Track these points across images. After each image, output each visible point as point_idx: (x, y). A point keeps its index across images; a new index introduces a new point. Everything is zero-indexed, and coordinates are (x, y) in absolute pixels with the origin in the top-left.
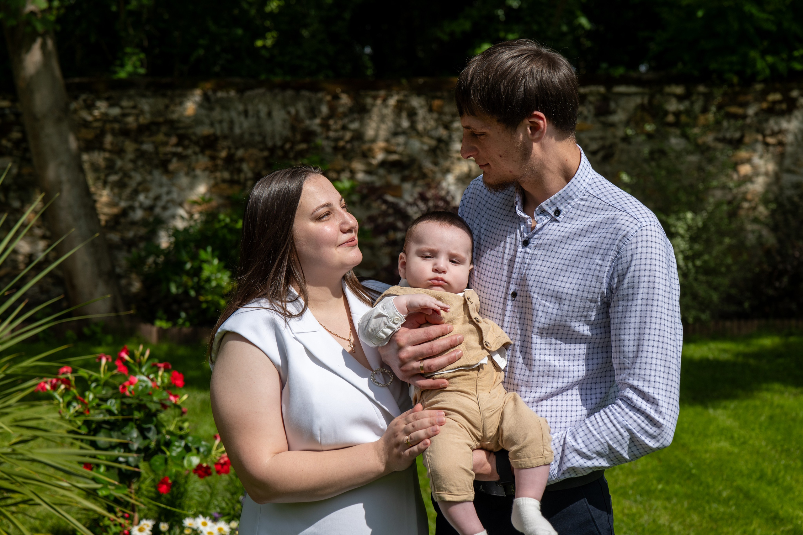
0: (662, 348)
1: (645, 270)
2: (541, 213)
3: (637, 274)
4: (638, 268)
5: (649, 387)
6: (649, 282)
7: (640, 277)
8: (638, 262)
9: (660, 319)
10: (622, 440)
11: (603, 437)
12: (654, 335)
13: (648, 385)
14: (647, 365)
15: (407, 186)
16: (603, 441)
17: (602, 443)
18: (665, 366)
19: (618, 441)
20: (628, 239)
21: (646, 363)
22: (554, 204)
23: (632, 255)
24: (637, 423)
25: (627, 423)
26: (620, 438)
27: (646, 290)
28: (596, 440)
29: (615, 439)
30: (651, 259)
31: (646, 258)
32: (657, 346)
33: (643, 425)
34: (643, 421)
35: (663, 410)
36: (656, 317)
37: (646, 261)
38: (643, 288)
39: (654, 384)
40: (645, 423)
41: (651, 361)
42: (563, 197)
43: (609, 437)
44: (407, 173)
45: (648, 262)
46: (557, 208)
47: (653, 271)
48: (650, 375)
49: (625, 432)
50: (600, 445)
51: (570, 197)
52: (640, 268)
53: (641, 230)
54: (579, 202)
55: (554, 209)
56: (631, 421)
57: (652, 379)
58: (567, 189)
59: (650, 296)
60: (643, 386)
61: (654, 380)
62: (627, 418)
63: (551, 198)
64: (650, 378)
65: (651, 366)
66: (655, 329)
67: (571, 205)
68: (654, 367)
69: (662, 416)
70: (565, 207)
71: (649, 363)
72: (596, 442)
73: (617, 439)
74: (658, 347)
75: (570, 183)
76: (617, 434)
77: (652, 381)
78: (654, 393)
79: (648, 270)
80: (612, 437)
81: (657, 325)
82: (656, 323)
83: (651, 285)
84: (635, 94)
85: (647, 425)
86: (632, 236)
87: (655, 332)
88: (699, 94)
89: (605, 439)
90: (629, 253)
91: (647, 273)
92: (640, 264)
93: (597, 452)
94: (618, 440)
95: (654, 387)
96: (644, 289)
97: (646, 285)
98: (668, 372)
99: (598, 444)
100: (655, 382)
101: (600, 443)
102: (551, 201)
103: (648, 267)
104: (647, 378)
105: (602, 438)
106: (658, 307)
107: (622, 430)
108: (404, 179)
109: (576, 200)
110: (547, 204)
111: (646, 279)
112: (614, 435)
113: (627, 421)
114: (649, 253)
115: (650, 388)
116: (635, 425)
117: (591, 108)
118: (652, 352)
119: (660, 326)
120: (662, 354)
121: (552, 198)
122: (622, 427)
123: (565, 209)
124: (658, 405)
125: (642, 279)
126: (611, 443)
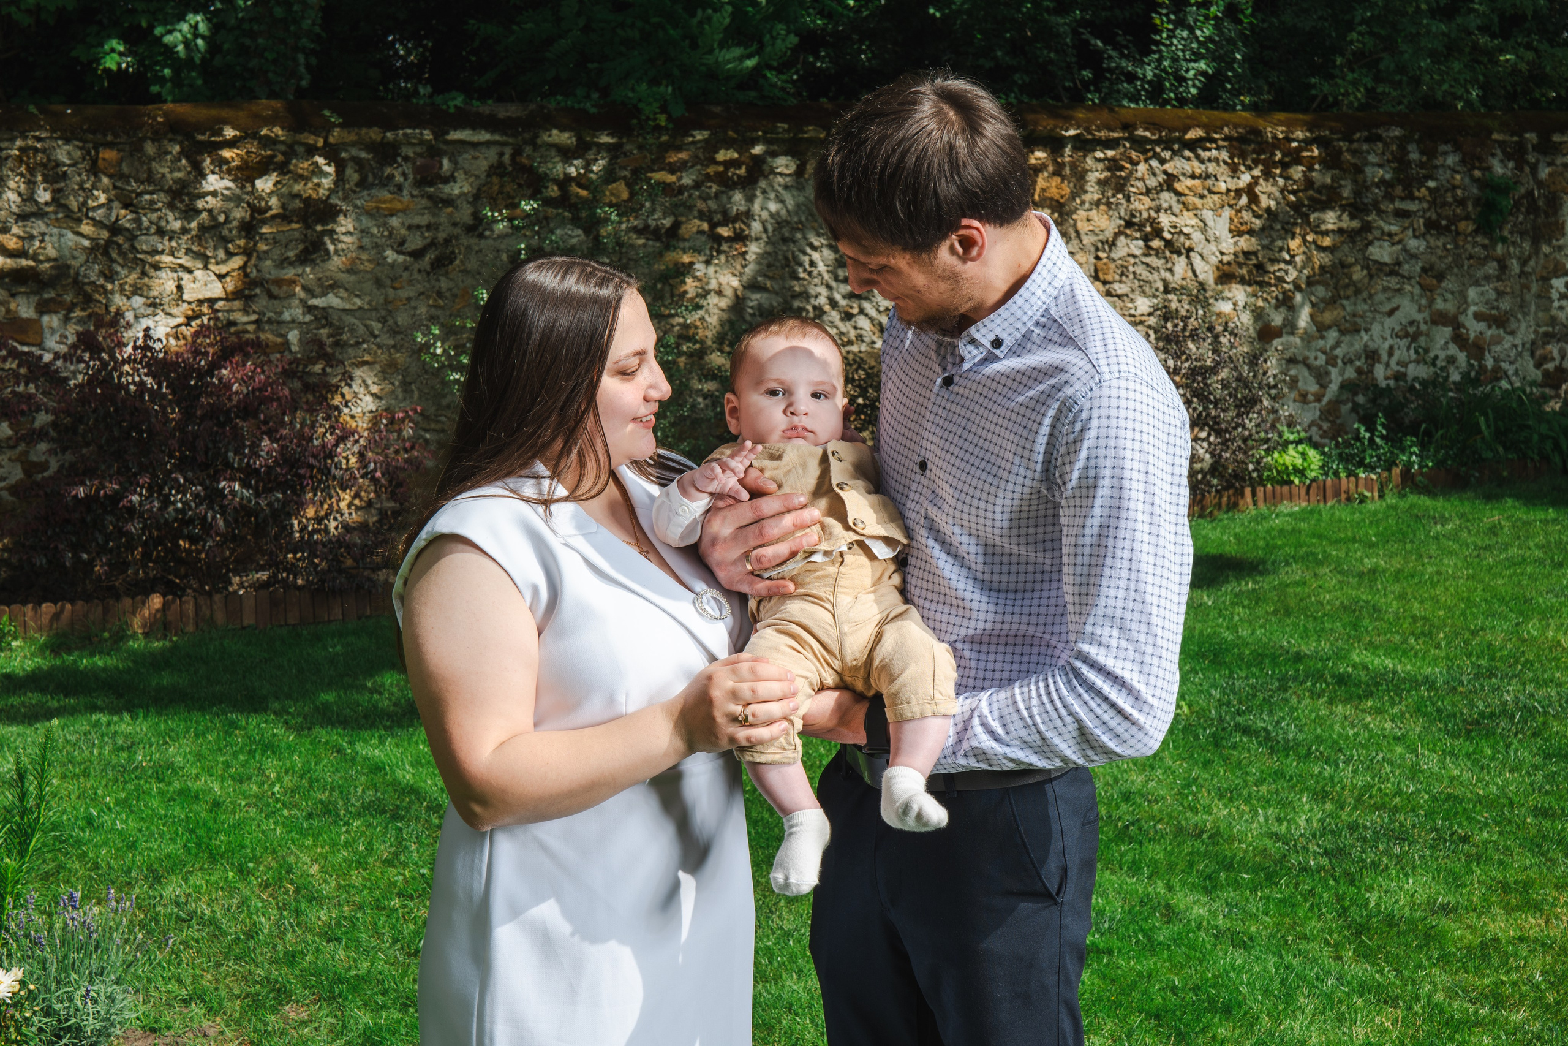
2: (970, 341)
7: (1098, 470)
10: (1063, 728)
11: (1031, 717)
15: (51, 321)
16: (1029, 721)
17: (1028, 726)
19: (1055, 728)
20: (1076, 403)
22: (991, 331)
28: (1020, 719)
29: (1050, 723)
42: (1006, 320)
43: (1042, 719)
44: (49, 294)
46: (997, 336)
49: (1069, 716)
51: (1018, 319)
53: (1100, 387)
54: (1032, 328)
55: (991, 337)
58: (1011, 306)
63: (984, 320)
67: (1020, 333)
70: (1010, 335)
72: (1019, 721)
73: (1053, 725)
75: (1016, 296)
76: (1054, 715)
80: (1047, 719)
84: (488, 144)
85: (1106, 712)
86: (1083, 397)
88: (600, 146)
93: (1020, 737)
94: (1056, 726)
99: (1021, 726)
101: (1025, 726)
102: (985, 326)
108: (43, 308)
109: (1029, 324)
110: (978, 330)
112: (1049, 716)
117: (408, 168)
121: (986, 320)
123: (1009, 338)
126: (1042, 727)
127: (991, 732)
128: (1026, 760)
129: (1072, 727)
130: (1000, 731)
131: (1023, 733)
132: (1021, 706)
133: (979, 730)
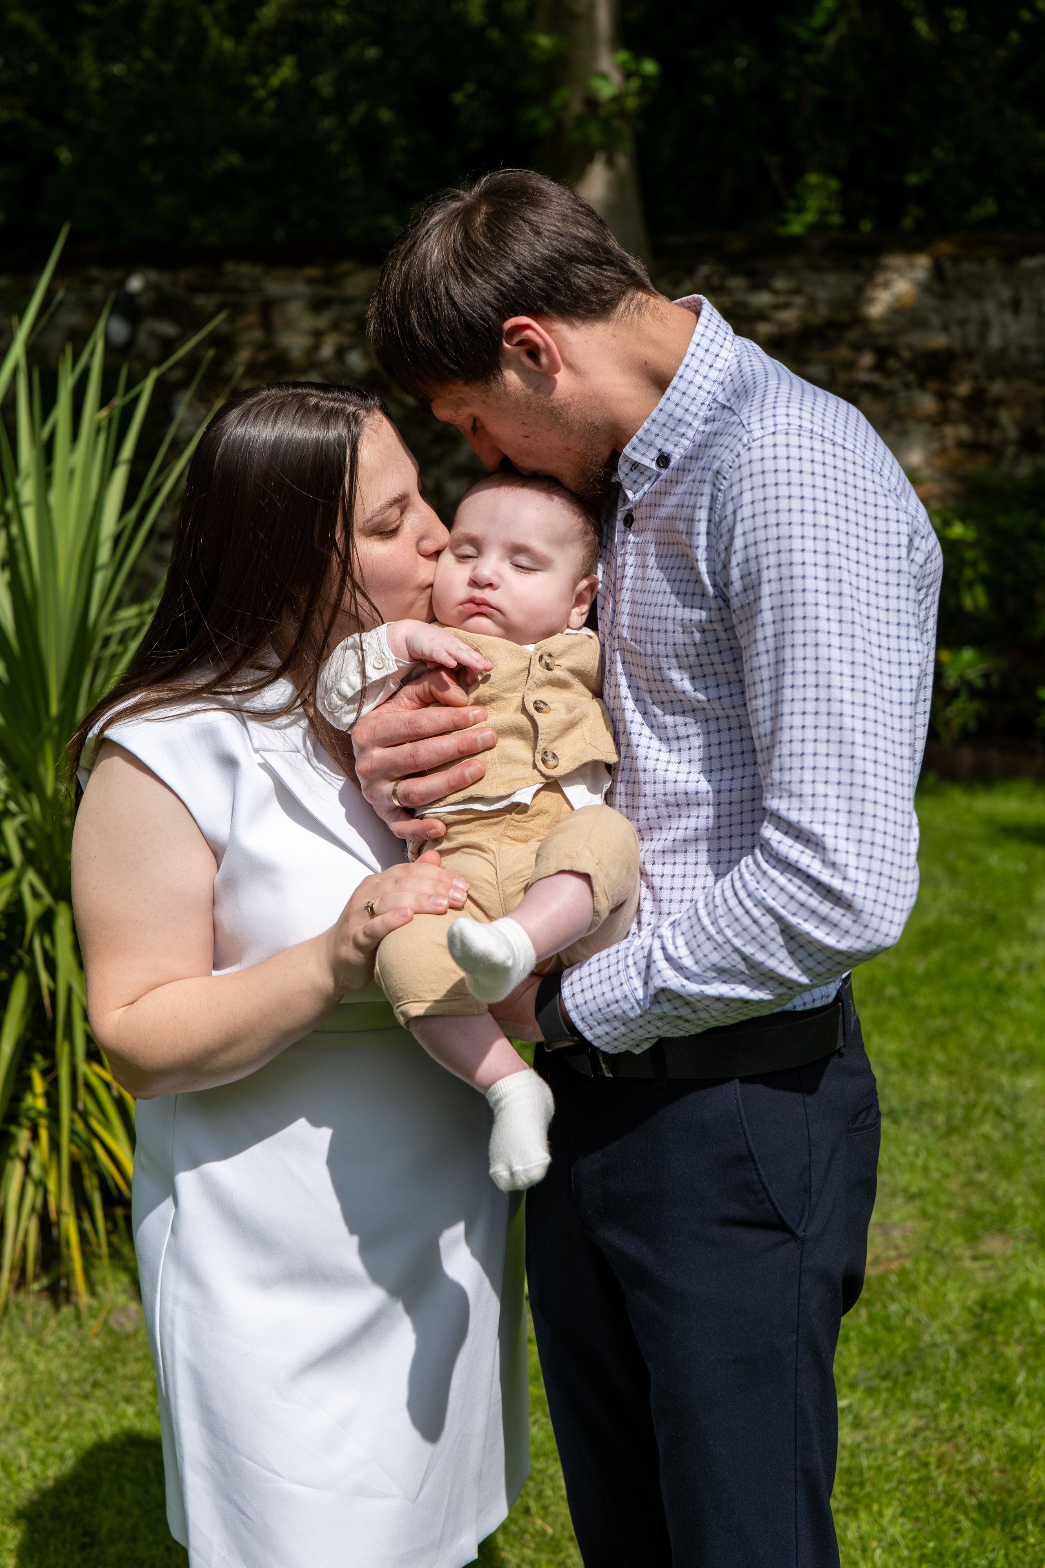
0: (829, 714)
1: (767, 540)
2: (631, 470)
3: (752, 552)
4: (751, 538)
5: (800, 809)
6: (780, 565)
7: (760, 559)
8: (748, 524)
9: (814, 648)
10: (763, 936)
11: (720, 932)
12: (804, 686)
13: (798, 806)
14: (794, 758)
16: (720, 939)
17: (720, 945)
18: (840, 756)
19: (753, 938)
20: (725, 478)
21: (791, 755)
22: (651, 445)
23: (735, 512)
24: (787, 893)
25: (764, 895)
26: (755, 930)
27: (775, 587)
28: (708, 939)
29: (744, 933)
30: (777, 511)
31: (765, 513)
32: (814, 711)
33: (802, 896)
34: (800, 888)
35: (840, 858)
36: (805, 645)
37: (766, 519)
38: (770, 581)
39: (813, 802)
40: (805, 892)
41: (803, 749)
42: (664, 425)
43: (734, 930)
45: (772, 519)
46: (660, 450)
47: (785, 538)
48: (801, 782)
49: (764, 915)
50: (715, 949)
51: (680, 420)
52: (755, 537)
53: (749, 449)
54: (702, 428)
55: (654, 454)
56: (774, 891)
57: (807, 789)
58: (665, 405)
59: (788, 598)
60: (789, 809)
61: (811, 792)
62: (765, 883)
63: (638, 433)
64: (801, 789)
65: (803, 761)
66: (804, 672)
67: (688, 439)
68: (809, 761)
69: (839, 871)
70: (676, 445)
71: (797, 755)
72: (708, 942)
73: (749, 934)
74: (817, 713)
75: (669, 390)
76: (747, 921)
77: (807, 795)
78: (811, 822)
79: (773, 539)
80: (739, 929)
81: (808, 662)
82: (805, 658)
83: (785, 571)
85: (811, 895)
86: (731, 467)
87: (805, 679)
89: (724, 935)
90: (730, 507)
91: (772, 546)
92: (754, 530)
93: (714, 965)
94: (754, 935)
95: (813, 809)
96: (773, 584)
97: (773, 574)
98: (849, 767)
99: (711, 948)
100: (813, 795)
101: (716, 946)
102: (640, 440)
103: (773, 532)
104: (795, 788)
105: (718, 933)
106: (807, 621)
107: (756, 912)
109: (696, 424)
110: (634, 449)
111: (772, 560)
112: (741, 925)
113: (765, 891)
114: (771, 498)
115: (802, 812)
116: (783, 899)
118: (803, 727)
119: (817, 664)
120: (828, 727)
121: (640, 433)
122: (756, 905)
123: (677, 450)
124: (824, 848)
125: (764, 562)
126: (738, 942)
127: (679, 968)
128: (732, 994)
129: (774, 931)
130: (688, 962)
131: (715, 958)
132: (706, 921)
133: (662, 964)
